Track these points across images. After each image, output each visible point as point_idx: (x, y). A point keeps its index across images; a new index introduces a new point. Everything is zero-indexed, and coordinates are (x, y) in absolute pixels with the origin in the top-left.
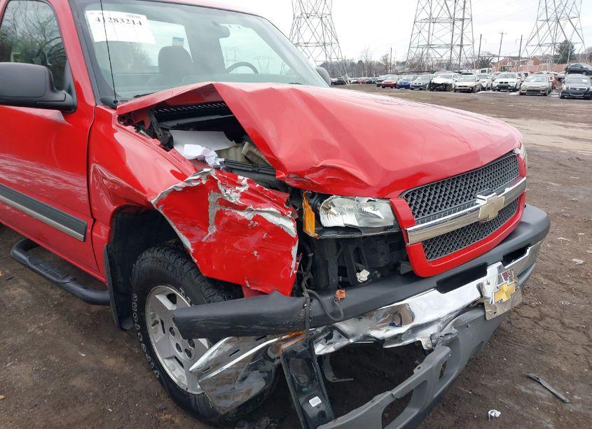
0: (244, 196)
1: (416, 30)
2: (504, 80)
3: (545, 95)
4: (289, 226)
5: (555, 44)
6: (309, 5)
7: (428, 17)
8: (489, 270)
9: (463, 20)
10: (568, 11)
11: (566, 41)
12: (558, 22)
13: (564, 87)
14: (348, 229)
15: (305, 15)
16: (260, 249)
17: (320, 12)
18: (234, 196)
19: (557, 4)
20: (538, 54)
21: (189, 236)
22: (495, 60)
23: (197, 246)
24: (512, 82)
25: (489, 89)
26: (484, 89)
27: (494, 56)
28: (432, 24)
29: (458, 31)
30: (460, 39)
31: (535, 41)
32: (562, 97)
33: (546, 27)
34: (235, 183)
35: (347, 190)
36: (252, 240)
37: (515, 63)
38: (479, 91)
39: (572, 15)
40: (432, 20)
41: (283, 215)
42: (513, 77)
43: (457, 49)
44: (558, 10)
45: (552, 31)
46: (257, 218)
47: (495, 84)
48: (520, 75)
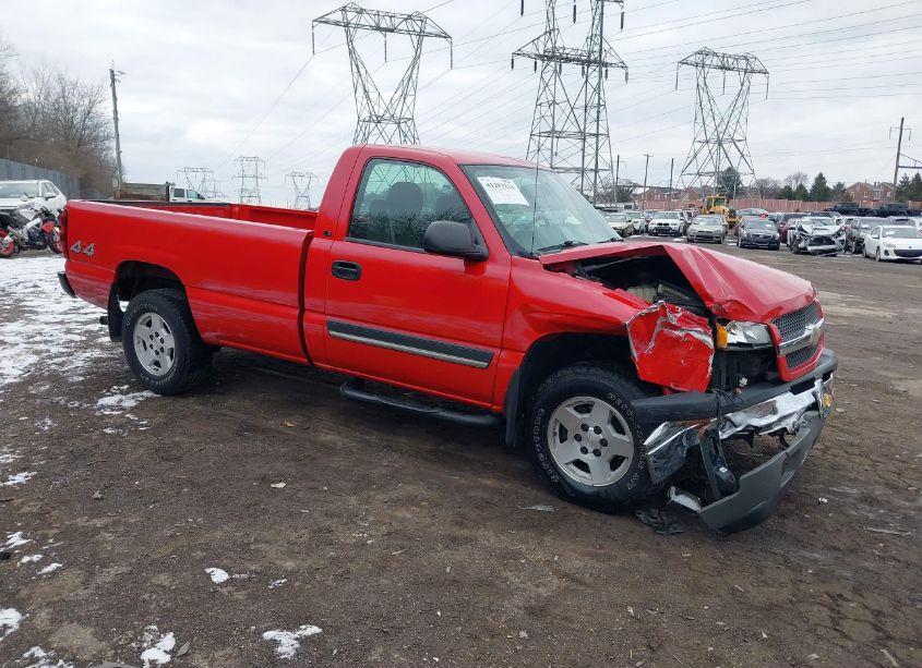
0: (680, 320)
1: (534, 147)
2: (663, 221)
3: (719, 242)
4: (709, 341)
5: (718, 173)
6: (382, 104)
7: (549, 129)
8: (816, 383)
9: (597, 135)
10: (732, 132)
11: (730, 170)
12: (720, 144)
13: (744, 233)
14: (739, 344)
15: (375, 118)
16: (686, 358)
17: (398, 114)
18: (673, 319)
19: (717, 122)
20: (697, 185)
21: (637, 349)
22: (640, 191)
23: (641, 356)
24: (675, 223)
25: (642, 232)
26: (636, 232)
27: (636, 186)
28: (555, 140)
29: (590, 151)
30: (594, 161)
31: (693, 169)
32: (743, 246)
33: (705, 151)
34: (674, 311)
35: (740, 316)
36: (680, 351)
37: (664, 196)
38: (630, 234)
39: (737, 137)
40: (553, 133)
41: (706, 333)
42: (674, 217)
43: (592, 175)
44: (720, 129)
45: (715, 156)
46: (688, 335)
47: (651, 227)
48: (682, 214)
